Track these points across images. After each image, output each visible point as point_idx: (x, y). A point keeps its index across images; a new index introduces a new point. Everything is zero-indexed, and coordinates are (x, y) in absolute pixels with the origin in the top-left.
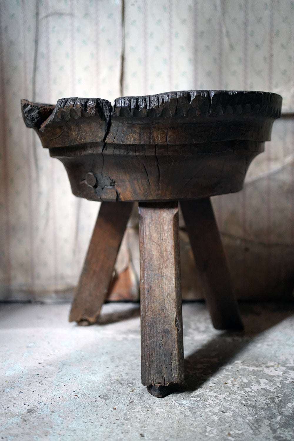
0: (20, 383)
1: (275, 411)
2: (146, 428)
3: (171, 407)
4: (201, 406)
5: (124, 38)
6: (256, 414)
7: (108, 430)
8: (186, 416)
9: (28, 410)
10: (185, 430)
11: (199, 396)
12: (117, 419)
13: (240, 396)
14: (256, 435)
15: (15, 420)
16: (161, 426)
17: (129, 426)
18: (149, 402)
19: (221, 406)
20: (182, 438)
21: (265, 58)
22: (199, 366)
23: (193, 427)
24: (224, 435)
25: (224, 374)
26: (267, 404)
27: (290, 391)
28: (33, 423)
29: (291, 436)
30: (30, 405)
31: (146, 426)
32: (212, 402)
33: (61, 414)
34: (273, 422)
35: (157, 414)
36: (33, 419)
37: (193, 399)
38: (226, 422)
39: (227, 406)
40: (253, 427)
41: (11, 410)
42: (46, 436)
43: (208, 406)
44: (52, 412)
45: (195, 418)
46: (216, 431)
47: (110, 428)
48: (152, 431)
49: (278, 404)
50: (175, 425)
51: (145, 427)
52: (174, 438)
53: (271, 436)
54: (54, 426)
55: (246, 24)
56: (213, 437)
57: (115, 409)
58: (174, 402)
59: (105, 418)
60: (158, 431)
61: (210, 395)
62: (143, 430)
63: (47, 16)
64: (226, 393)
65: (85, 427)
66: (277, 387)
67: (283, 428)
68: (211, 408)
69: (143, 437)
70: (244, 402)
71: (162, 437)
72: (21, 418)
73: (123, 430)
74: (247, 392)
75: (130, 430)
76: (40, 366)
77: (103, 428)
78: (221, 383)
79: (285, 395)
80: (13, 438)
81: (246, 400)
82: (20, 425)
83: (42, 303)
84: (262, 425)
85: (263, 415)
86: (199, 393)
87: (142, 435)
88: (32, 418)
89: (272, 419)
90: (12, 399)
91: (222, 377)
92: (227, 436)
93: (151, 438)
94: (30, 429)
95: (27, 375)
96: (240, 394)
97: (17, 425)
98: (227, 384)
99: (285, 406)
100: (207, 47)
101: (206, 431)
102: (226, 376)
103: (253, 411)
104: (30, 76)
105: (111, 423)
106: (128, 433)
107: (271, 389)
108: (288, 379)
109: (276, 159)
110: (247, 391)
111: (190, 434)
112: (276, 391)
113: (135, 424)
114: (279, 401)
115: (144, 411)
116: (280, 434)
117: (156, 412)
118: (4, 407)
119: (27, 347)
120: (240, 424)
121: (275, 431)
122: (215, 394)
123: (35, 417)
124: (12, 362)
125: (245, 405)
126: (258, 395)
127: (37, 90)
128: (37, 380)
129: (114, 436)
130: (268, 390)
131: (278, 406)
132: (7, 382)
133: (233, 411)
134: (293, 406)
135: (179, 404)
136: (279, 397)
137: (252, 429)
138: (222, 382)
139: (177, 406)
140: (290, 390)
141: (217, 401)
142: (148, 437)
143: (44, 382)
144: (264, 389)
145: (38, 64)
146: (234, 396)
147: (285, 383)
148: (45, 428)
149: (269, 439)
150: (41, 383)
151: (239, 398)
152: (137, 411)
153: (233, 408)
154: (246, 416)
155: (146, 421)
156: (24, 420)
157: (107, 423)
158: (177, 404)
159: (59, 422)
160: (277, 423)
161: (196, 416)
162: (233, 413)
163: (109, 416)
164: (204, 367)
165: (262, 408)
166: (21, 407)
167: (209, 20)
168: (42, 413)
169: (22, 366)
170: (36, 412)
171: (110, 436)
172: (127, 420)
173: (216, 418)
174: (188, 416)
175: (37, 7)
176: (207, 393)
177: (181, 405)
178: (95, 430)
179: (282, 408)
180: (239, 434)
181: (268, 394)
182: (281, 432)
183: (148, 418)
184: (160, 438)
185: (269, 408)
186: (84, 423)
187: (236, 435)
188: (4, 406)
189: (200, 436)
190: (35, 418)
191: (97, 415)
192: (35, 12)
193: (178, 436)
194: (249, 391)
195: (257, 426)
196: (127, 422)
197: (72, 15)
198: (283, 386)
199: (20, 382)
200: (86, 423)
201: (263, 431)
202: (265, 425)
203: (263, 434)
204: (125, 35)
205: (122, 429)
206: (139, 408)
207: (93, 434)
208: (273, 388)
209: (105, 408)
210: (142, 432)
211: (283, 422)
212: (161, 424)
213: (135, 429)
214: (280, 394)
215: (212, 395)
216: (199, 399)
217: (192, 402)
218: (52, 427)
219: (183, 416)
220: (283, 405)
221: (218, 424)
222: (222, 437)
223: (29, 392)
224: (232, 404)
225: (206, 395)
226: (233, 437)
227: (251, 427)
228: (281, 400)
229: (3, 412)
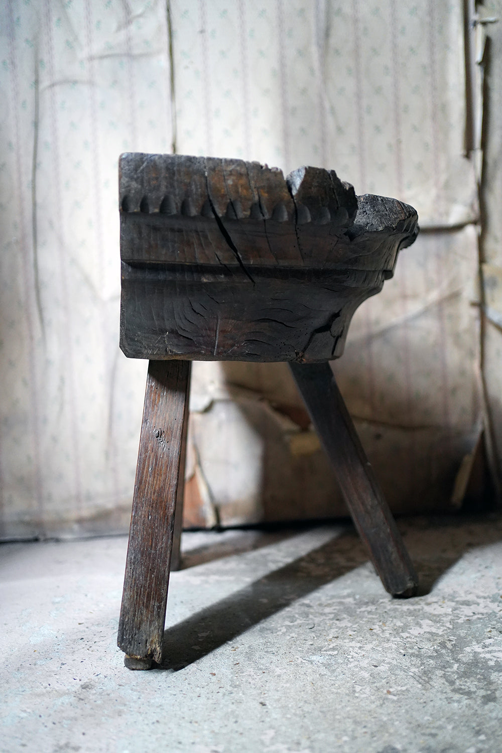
0: (57, 652)
1: (448, 659)
2: (266, 695)
3: (297, 665)
4: (340, 661)
5: (175, 118)
6: (422, 664)
7: (211, 701)
8: (322, 675)
9: (81, 685)
10: (325, 692)
11: (335, 649)
12: (220, 687)
13: (395, 644)
14: (426, 690)
15: (66, 699)
16: (288, 691)
17: (241, 695)
18: (263, 661)
19: (370, 659)
20: (322, 702)
21: (390, 146)
22: (327, 610)
23: (335, 688)
24: (382, 694)
25: (366, 618)
26: (436, 651)
27: (466, 632)
28: (95, 701)
29: (476, 687)
30: (82, 679)
31: (266, 692)
32: (355, 655)
33: (133, 687)
34: (448, 672)
35: (279, 676)
36: (94, 697)
37: (327, 653)
38: (381, 678)
39: (379, 658)
40: (421, 681)
41: (55, 687)
42: (120, 715)
43: (351, 660)
44: (120, 685)
45: (337, 676)
46: (369, 690)
47: (213, 699)
48: (276, 697)
49: (451, 650)
50: (309, 688)
51: (264, 694)
52: (310, 703)
53: (448, 689)
54: (127, 703)
55: (359, 95)
56: (367, 697)
57: (215, 674)
58: (300, 659)
59: (203, 687)
60: (285, 697)
61: (351, 647)
62: (263, 697)
63: (52, 85)
64: (374, 642)
65: (176, 700)
66: (446, 628)
67: (463, 679)
68: (356, 663)
69: (264, 707)
70: (402, 651)
71: (292, 703)
72: (75, 697)
73: (233, 699)
74: (405, 639)
75: (244, 699)
76: (82, 628)
77: (203, 700)
78: (364, 630)
79: (459, 638)
80: (69, 722)
81: (405, 649)
82: (76, 705)
83: (57, 541)
84: (434, 677)
85: (432, 665)
86: (334, 645)
87: (263, 704)
88: (91, 695)
89: (446, 668)
90: (53, 674)
91: (364, 622)
92: (385, 694)
93: (277, 707)
94: (92, 709)
95: (66, 641)
96: (395, 641)
97: (71, 705)
98: (373, 631)
99: (462, 651)
100: (303, 130)
101: (354, 691)
102: (370, 620)
103: (418, 662)
104: (27, 178)
105: (213, 692)
106: (241, 703)
107: (438, 632)
108: (461, 618)
109: (415, 296)
110: (405, 637)
111: (332, 696)
112: (447, 634)
113: (249, 691)
114: (452, 645)
115: (258, 674)
116: (461, 685)
117: (276, 674)
118: (44, 684)
119: (53, 603)
120: (402, 678)
121: (452, 683)
122: (359, 645)
123: (96, 693)
124: (36, 625)
125: (404, 655)
126: (421, 641)
127: (39, 200)
128: (84, 646)
129: (222, 708)
130: (435, 633)
131: (452, 652)
132: (36, 652)
133: (389, 663)
134: (472, 650)
135: (308, 661)
136: (452, 641)
137: (420, 683)
138: (365, 628)
139: (307, 664)
140: (466, 630)
141: (363, 653)
142: (272, 706)
143: (94, 647)
144: (429, 632)
145: (39, 159)
146: (386, 645)
147: (457, 622)
148: (115, 706)
149: (445, 693)
150: (91, 649)
151: (394, 646)
152: (248, 675)
153: (387, 660)
154: (409, 668)
155: (264, 686)
156: (80, 699)
157: (208, 693)
158: (305, 661)
159: (134, 698)
160: (453, 673)
161: (335, 674)
162: (389, 666)
163: (207, 684)
164: (335, 611)
165: (430, 657)
166: (70, 683)
167: (304, 91)
168: (104, 688)
169: (52, 630)
170: (95, 688)
171: (215, 708)
172: (235, 686)
173: (366, 675)
174: (325, 675)
175: (36, 72)
176: (346, 644)
177: (311, 662)
178: (192, 702)
179: (458, 654)
180: (403, 691)
181: (435, 638)
182: (461, 683)
183: (267, 682)
184: (290, 706)
185: (439, 655)
186: (172, 696)
187: (399, 693)
188: (42, 683)
189: (348, 698)
190: (96, 695)
191: (189, 684)
192: (33, 79)
193: (316, 701)
194: (407, 637)
195: (427, 679)
196: (236, 689)
197: (91, 83)
198: (455, 626)
199: (57, 650)
200: (175, 695)
201: (435, 684)
202: (438, 677)
203: (436, 687)
204: (176, 113)
205: (231, 698)
206: (250, 670)
207: (190, 708)
208: (442, 630)
209: (198, 674)
210: (261, 700)
211: (463, 670)
212: (289, 688)
213: (251, 697)
214: (453, 637)
215: (354, 645)
216: (336, 652)
217: (327, 657)
218: (125, 705)
219: (318, 676)
220: (458, 650)
221: (371, 681)
222: (379, 696)
223: (75, 662)
224: (385, 655)
225: (346, 646)
226: (394, 695)
227: (417, 681)
228: (454, 644)
229: (44, 691)
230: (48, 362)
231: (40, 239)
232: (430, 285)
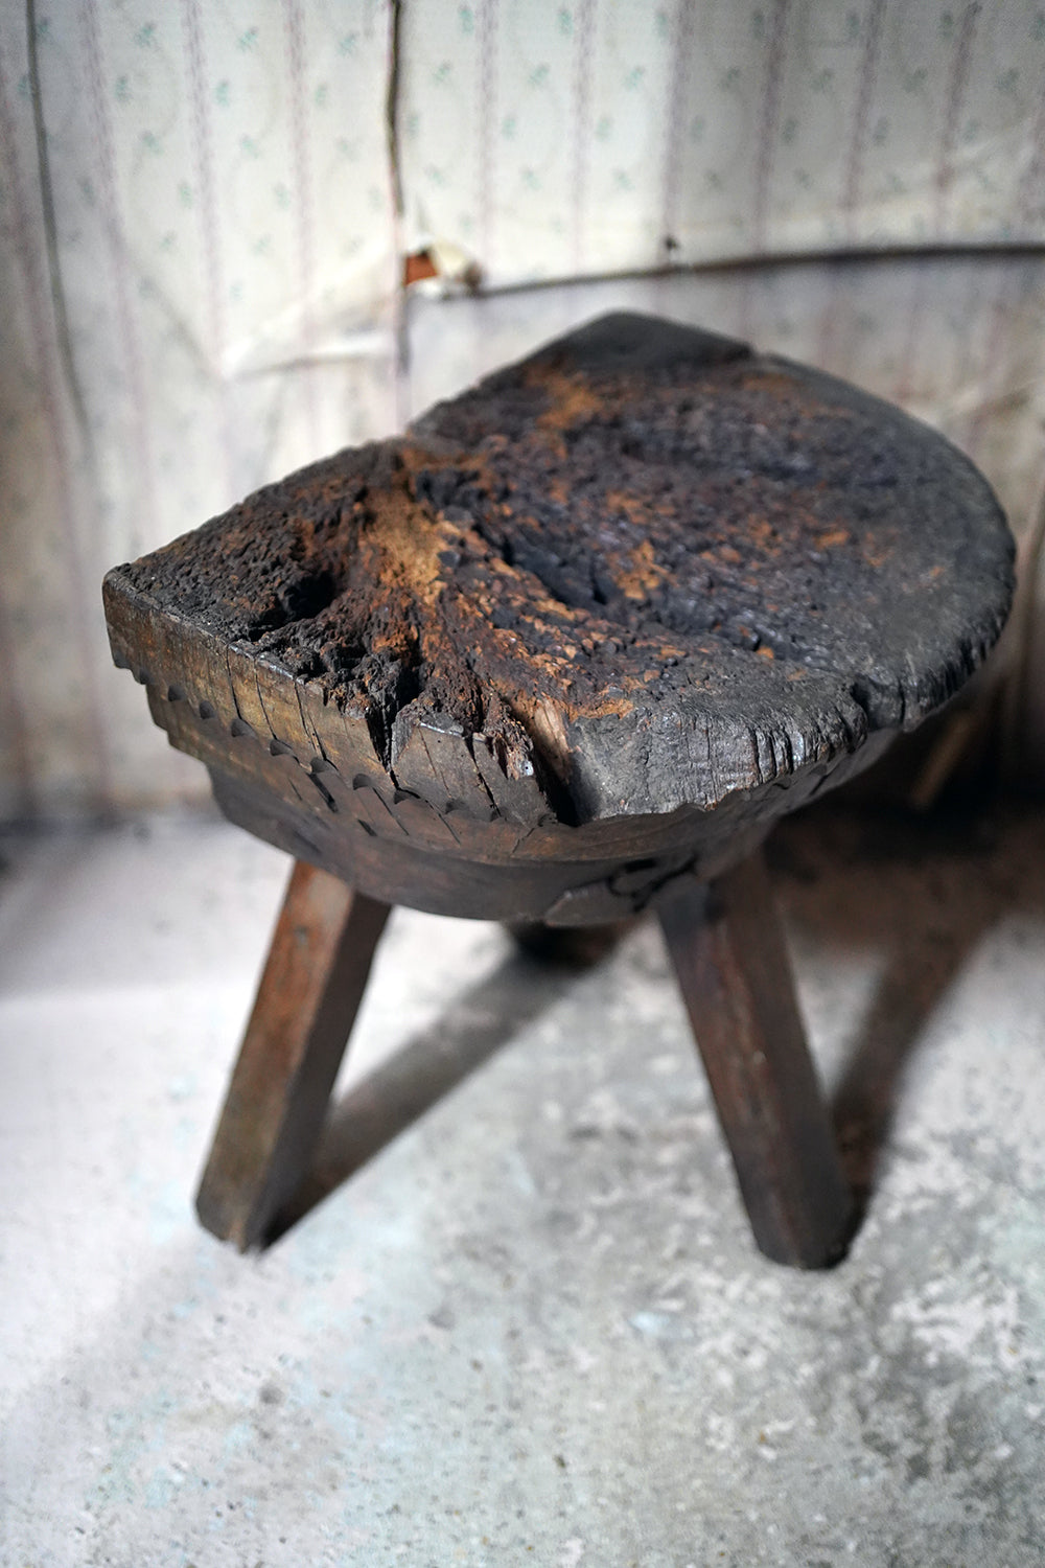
1: (862, 1338)
2: (567, 1434)
6: (821, 1352)
7: (477, 1450)
9: (261, 1390)
14: (823, 1434)
15: (240, 1434)
16: (602, 1425)
17: (526, 1430)
19: (735, 1330)
20: (657, 1460)
24: (751, 1443)
28: (290, 1443)
29: (901, 1430)
30: (260, 1369)
31: (566, 1424)
34: (860, 1381)
36: (285, 1429)
37: (665, 1304)
38: (753, 1391)
39: (750, 1326)
41: (217, 1394)
42: (334, 1488)
46: (732, 1428)
47: (480, 1444)
48: (583, 1442)
51: (563, 1430)
52: (637, 1465)
53: (857, 1433)
54: (343, 1450)
56: (727, 1450)
60: (597, 1442)
61: (705, 1288)
62: (561, 1441)
65: (419, 1445)
67: (883, 1403)
69: (564, 1470)
71: (608, 1462)
72: (254, 1426)
73: (513, 1445)
75: (531, 1444)
77: (464, 1445)
80: (255, 1503)
82: (259, 1454)
84: (836, 1394)
85: (837, 1357)
86: (677, 1281)
87: (561, 1463)
88: (280, 1423)
89: (857, 1368)
92: (756, 1443)
93: (586, 1471)
94: (287, 1465)
97: (251, 1452)
99: (887, 1314)
101: (707, 1432)
103: (813, 1342)
104: (16, 69)
106: (527, 1455)
111: (670, 1444)
116: (877, 1423)
121: (864, 1414)
123: (287, 1419)
129: (496, 1472)
131: (872, 1316)
137: (814, 1413)
148: (322, 1458)
149: (851, 1445)
153: (763, 1336)
156: (263, 1433)
159: (352, 1433)
160: (869, 1383)
162: (765, 1354)
165: (835, 1330)
168: (299, 1401)
170: (284, 1401)
171: (485, 1472)
172: (515, 1406)
173: (727, 1380)
174: (662, 1376)
176: (698, 1279)
178: (446, 1452)
179: (880, 1323)
180: (786, 1435)
182: (879, 1416)
184: (605, 1469)
185: (850, 1328)
186: (413, 1429)
187: (779, 1440)
189: (695, 1451)
190: (289, 1424)
195: (825, 1400)
201: (838, 1417)
202: (843, 1397)
203: (838, 1427)
205: (511, 1443)
210: (558, 1450)
211: (885, 1377)
213: (542, 1440)
215: (710, 1283)
217: (665, 1319)
218: (339, 1456)
219: (650, 1378)
220: (882, 1312)
221: (735, 1400)
222: (746, 1449)
225: (697, 1285)
226: (771, 1448)
227: (811, 1405)
230: (101, 508)
231: (64, 225)
232: (966, 372)
